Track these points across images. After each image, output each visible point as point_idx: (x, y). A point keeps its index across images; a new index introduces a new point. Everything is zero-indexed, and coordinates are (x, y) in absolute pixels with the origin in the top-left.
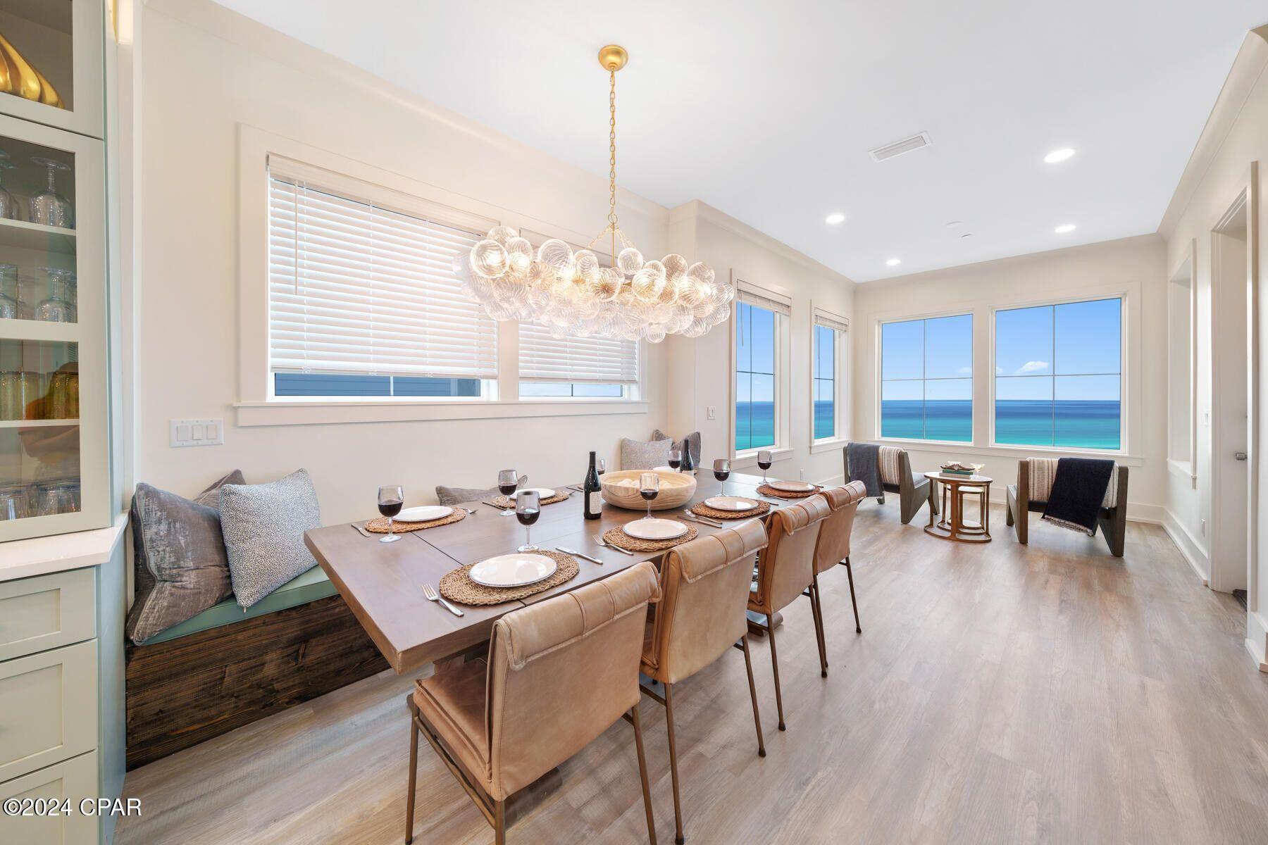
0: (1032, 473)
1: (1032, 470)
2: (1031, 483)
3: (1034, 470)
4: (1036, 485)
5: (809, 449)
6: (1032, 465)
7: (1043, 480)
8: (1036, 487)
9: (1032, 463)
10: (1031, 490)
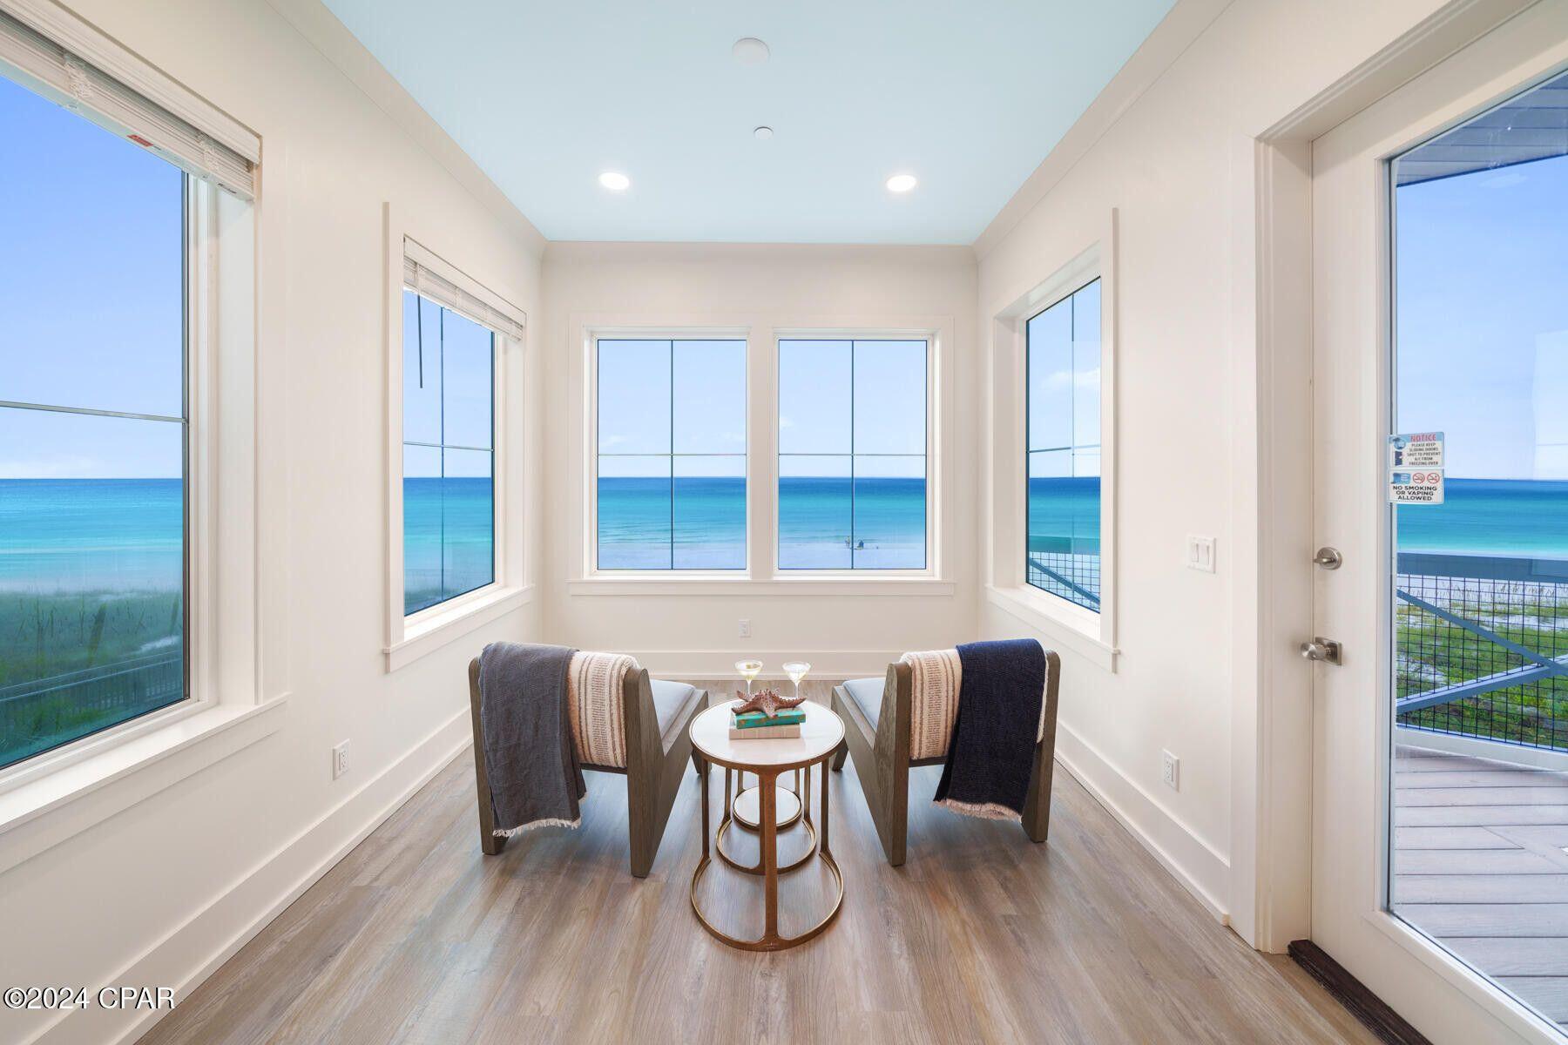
0: (918, 695)
1: (918, 690)
2: (916, 719)
3: (922, 690)
4: (925, 722)
5: (381, 659)
6: (918, 672)
7: (938, 709)
8: (925, 728)
9: (918, 667)
10: (917, 737)
